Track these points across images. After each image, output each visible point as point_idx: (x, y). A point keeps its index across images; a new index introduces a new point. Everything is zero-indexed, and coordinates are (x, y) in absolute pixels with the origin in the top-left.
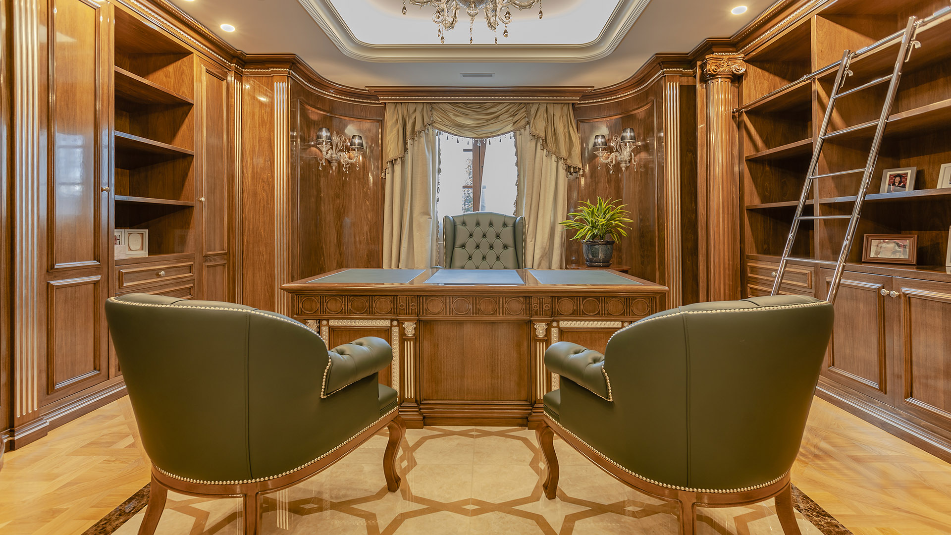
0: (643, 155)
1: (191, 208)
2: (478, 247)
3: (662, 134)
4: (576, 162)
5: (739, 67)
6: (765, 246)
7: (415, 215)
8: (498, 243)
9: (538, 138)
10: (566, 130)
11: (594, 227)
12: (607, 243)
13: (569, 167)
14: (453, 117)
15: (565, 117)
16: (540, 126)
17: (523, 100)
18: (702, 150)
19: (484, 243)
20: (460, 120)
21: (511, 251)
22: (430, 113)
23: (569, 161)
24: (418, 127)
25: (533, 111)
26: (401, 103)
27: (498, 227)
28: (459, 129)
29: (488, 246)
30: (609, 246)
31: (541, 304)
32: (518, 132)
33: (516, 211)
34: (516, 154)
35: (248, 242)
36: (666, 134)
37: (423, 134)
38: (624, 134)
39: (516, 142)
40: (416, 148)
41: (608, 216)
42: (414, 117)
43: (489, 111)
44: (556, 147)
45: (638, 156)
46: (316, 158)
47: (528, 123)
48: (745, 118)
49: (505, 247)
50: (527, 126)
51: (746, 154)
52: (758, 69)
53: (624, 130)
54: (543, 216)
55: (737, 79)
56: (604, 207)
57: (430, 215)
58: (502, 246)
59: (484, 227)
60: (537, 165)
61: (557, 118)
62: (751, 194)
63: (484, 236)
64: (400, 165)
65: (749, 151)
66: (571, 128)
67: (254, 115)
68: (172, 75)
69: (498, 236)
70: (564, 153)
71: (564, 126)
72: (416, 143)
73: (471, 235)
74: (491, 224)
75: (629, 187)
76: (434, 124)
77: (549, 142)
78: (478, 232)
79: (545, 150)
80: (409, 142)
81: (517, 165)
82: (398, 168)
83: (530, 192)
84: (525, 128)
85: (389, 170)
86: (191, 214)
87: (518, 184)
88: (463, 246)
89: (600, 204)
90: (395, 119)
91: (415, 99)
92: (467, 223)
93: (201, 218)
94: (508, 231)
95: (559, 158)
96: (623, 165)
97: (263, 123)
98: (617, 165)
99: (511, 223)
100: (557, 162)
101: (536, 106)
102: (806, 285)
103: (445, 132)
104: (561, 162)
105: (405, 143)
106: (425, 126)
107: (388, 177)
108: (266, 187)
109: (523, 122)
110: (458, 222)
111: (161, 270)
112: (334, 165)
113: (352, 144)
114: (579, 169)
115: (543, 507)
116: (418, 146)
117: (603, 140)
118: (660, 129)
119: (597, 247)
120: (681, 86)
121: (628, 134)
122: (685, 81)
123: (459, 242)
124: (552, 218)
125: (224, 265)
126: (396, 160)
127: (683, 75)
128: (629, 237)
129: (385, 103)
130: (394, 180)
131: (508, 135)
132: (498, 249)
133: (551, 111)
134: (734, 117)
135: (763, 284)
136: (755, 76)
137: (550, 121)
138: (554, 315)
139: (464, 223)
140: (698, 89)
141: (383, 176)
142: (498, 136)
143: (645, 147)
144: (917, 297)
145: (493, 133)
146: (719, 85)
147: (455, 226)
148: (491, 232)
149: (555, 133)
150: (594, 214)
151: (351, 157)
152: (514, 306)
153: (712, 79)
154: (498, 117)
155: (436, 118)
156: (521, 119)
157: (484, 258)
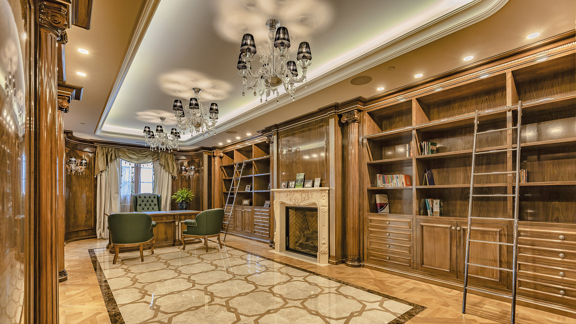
0: (197, 174)
2: (145, 205)
3: (203, 168)
4: (175, 174)
5: (222, 154)
7: (112, 194)
8: (153, 204)
9: (162, 165)
10: (172, 163)
11: (182, 198)
13: (173, 176)
14: (128, 154)
15: (171, 158)
16: (163, 161)
20: (130, 156)
21: (157, 206)
22: (118, 152)
23: (173, 174)
24: (113, 157)
25: (160, 156)
26: (105, 147)
27: (152, 198)
28: (130, 159)
29: (149, 205)
30: (187, 204)
31: (177, 217)
32: (154, 162)
34: (154, 171)
36: (204, 168)
37: (115, 160)
38: (192, 167)
39: (153, 166)
41: (187, 194)
42: (111, 153)
43: (143, 153)
44: (168, 169)
45: (196, 174)
47: (158, 159)
48: (223, 168)
49: (155, 205)
51: (223, 178)
52: (226, 155)
55: (221, 157)
56: (186, 191)
57: (118, 193)
58: (154, 205)
59: (147, 198)
60: (161, 175)
61: (169, 159)
62: (224, 189)
63: (148, 201)
64: (105, 173)
65: (224, 177)
66: (173, 163)
69: (152, 201)
70: (171, 171)
73: (143, 201)
74: (150, 197)
75: (193, 184)
76: (120, 157)
77: (166, 167)
78: (145, 200)
79: (164, 170)
80: (109, 163)
81: (154, 174)
82: (103, 174)
83: (159, 185)
84: (157, 161)
85: (99, 175)
88: (140, 205)
89: (184, 190)
90: (102, 154)
91: (112, 146)
92: (141, 197)
94: (156, 200)
95: (169, 173)
96: (191, 177)
98: (189, 177)
99: (156, 197)
100: (169, 174)
101: (161, 154)
103: (125, 160)
104: (170, 175)
105: (107, 164)
106: (116, 158)
109: (156, 159)
110: (138, 197)
112: (74, 172)
114: (176, 177)
117: (185, 168)
118: (202, 166)
120: (208, 155)
122: (210, 154)
123: (138, 204)
126: (103, 171)
127: (209, 152)
128: (193, 201)
129: (97, 146)
131: (150, 163)
132: (153, 205)
134: (220, 167)
136: (225, 157)
137: (166, 159)
138: (180, 220)
140: (212, 158)
141: (95, 176)
142: (146, 163)
143: (198, 171)
144: (246, 211)
145: (144, 162)
146: (217, 159)
147: (136, 198)
148: (150, 200)
149: (168, 164)
150: (183, 193)
151: (82, 169)
152: (171, 218)
153: (216, 156)
154: (147, 156)
155: (120, 154)
156: (155, 158)
157: (148, 209)
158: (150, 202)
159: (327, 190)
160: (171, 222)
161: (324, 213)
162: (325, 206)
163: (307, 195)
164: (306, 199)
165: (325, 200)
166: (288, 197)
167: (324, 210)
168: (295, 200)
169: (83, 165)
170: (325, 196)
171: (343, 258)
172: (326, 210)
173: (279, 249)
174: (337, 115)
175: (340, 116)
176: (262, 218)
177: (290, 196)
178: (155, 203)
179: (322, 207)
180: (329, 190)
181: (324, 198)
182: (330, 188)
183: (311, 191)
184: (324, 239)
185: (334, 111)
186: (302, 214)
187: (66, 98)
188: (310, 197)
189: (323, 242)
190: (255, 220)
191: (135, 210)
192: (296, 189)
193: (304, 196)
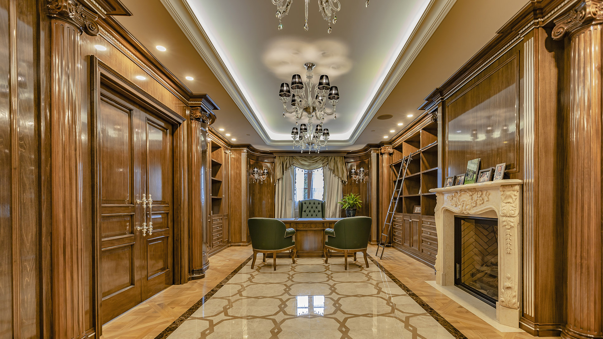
0: (367, 177)
1: (221, 199)
2: (310, 211)
4: (345, 179)
5: (391, 151)
6: (399, 210)
7: (287, 200)
8: (316, 210)
9: (331, 170)
11: (349, 204)
12: (354, 210)
13: (343, 181)
14: (300, 161)
15: (341, 161)
16: (332, 164)
17: (326, 155)
18: (381, 178)
19: (312, 210)
20: (303, 162)
21: (321, 213)
22: (292, 160)
23: (342, 178)
24: (288, 165)
25: (330, 160)
26: (282, 156)
27: (317, 204)
28: (302, 166)
29: (313, 211)
31: (327, 225)
32: (324, 167)
33: (323, 198)
34: (323, 176)
35: (232, 211)
37: (290, 168)
38: (361, 169)
39: (323, 171)
40: (287, 174)
41: (354, 200)
42: (286, 162)
43: (314, 159)
44: (338, 173)
45: (365, 177)
46: (252, 179)
47: (328, 164)
48: (393, 166)
49: (319, 211)
50: (328, 165)
51: (394, 179)
52: (397, 151)
53: (361, 168)
54: (333, 199)
55: (390, 154)
57: (292, 200)
59: (312, 203)
60: (331, 181)
61: (338, 162)
63: (312, 208)
64: (281, 181)
66: (343, 166)
67: (234, 164)
68: (215, 155)
69: (316, 208)
70: (341, 176)
71: (341, 165)
72: (287, 172)
73: (308, 207)
74: (314, 203)
76: (294, 164)
77: (335, 171)
78: (310, 206)
79: (334, 174)
80: (285, 171)
81: (324, 180)
82: (280, 182)
83: (328, 191)
84: (327, 166)
85: (277, 183)
86: (221, 201)
87: (324, 188)
88: (305, 211)
89: (352, 195)
90: (279, 163)
91: (287, 155)
92: (306, 203)
93: (223, 201)
94: (320, 206)
95: (339, 177)
96: (361, 180)
97: (237, 168)
98: (359, 181)
99: (321, 203)
100: (338, 179)
101: (330, 157)
102: (401, 221)
103: (298, 167)
104: (340, 179)
105: (283, 172)
106: (290, 165)
107: (277, 185)
108: (238, 191)
109: (326, 164)
110: (303, 203)
111: (217, 219)
112: (258, 181)
113: (264, 172)
114: (346, 182)
115: (325, 264)
116: (288, 173)
117: (354, 171)
118: (371, 168)
119: (350, 211)
120: (377, 154)
121: (362, 169)
122: (378, 152)
123: (304, 210)
124: (336, 201)
125: (227, 219)
126: (280, 179)
127: (376, 150)
129: (276, 156)
130: (279, 187)
131: (321, 169)
132: (317, 212)
133: (336, 159)
134: (390, 167)
135: (396, 222)
136: (396, 153)
137: (336, 163)
139: (305, 203)
140: (380, 157)
141: (275, 185)
142: (317, 169)
143: (368, 174)
144: (414, 221)
145: (315, 167)
146: (386, 157)
147: (302, 204)
148: (314, 206)
149: (337, 168)
150: (351, 198)
151: (264, 178)
152: (320, 226)
153: (384, 154)
154: (317, 161)
155: (294, 162)
156: (325, 162)
157: (312, 215)
158: (314, 208)
159: (516, 185)
160: (321, 230)
161: (509, 229)
162: (511, 217)
163: (480, 197)
164: (478, 203)
165: (513, 205)
166: (453, 201)
167: (508, 224)
168: (462, 205)
169: (265, 175)
170: (510, 197)
171: (558, 325)
172: (512, 224)
173: (441, 282)
174: (542, 27)
175: (549, 28)
176: (430, 232)
177: (455, 199)
178: (319, 210)
179: (504, 219)
180: (522, 186)
181: (510, 200)
182: (524, 181)
183: (487, 189)
184: (509, 278)
185: (532, 23)
186: (486, 230)
187: (198, 109)
188: (486, 199)
189: (508, 284)
190: (423, 234)
191: (300, 217)
192: (467, 185)
193: (476, 199)
